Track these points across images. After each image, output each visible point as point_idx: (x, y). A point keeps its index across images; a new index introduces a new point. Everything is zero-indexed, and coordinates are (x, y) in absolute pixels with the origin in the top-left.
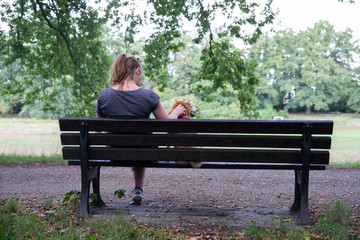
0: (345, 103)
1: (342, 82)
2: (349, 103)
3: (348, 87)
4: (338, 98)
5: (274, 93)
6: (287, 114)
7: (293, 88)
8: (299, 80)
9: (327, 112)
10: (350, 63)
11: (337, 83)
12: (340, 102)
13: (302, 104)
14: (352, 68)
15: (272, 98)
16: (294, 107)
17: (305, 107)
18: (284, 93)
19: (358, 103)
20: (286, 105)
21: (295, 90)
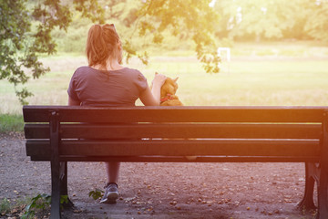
1: (298, 1)
2: (306, 29)
3: (306, 8)
4: (294, 23)
6: (232, 43)
7: (239, 9)
9: (280, 40)
11: (293, 4)
13: (249, 30)
17: (254, 33)
19: (318, 28)
20: (229, 31)
21: (242, 12)
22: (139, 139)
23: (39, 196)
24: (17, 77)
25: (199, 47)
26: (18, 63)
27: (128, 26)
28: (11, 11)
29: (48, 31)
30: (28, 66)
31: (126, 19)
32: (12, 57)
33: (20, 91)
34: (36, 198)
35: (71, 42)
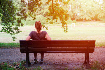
0: (97, 17)
1: (96, 9)
2: (98, 17)
3: (98, 11)
4: (94, 15)
5: (71, 14)
6: (76, 21)
7: (78, 11)
8: (80, 9)
9: (91, 21)
10: (99, 2)
11: (94, 10)
12: (95, 17)
13: (81, 18)
14: (99, 4)
15: (70, 16)
16: (79, 19)
17: (83, 19)
18: (75, 14)
19: (101, 17)
20: (75, 18)
21: (79, 12)
22: (46, 48)
23: (23, 61)
24: (12, 33)
25: (63, 25)
26: (13, 29)
27: (45, 17)
28: (11, 14)
29: (20, 20)
30: (16, 30)
31: (44, 15)
32: (11, 27)
33: (13, 37)
34: (22, 61)
35: (28, 21)
